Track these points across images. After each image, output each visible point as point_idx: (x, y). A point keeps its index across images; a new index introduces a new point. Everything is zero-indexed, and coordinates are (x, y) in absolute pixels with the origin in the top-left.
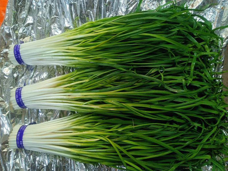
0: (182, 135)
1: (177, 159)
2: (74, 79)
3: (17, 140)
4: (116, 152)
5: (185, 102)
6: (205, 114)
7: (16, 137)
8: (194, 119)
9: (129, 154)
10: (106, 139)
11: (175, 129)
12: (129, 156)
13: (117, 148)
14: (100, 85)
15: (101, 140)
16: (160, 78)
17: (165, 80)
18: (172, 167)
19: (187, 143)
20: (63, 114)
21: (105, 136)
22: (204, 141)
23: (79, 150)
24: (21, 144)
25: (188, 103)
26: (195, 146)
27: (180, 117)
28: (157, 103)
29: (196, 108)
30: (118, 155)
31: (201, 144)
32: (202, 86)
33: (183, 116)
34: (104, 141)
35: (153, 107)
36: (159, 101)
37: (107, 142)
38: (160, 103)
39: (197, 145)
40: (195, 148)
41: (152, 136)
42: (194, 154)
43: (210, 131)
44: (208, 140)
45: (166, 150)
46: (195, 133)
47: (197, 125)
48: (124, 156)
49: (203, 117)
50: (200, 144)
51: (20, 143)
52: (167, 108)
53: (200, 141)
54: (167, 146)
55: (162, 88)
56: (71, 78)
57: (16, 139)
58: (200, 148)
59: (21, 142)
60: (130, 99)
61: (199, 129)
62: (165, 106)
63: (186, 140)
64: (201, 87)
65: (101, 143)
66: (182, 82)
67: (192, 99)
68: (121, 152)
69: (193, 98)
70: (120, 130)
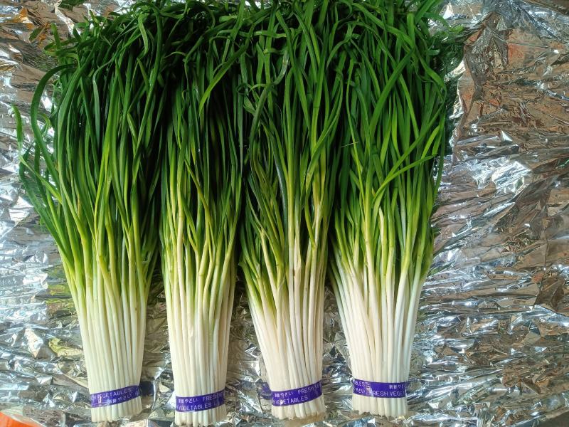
3: (386, 396)
5: (307, 49)
10: (379, 194)
15: (381, 205)
19: (385, 52)
22: (380, 23)
25: (310, 44)
31: (386, 28)
32: (277, 21)
36: (306, 93)
37: (386, 191)
42: (405, 39)
49: (335, 22)
50: (387, 30)
53: (380, 31)
63: (379, 53)
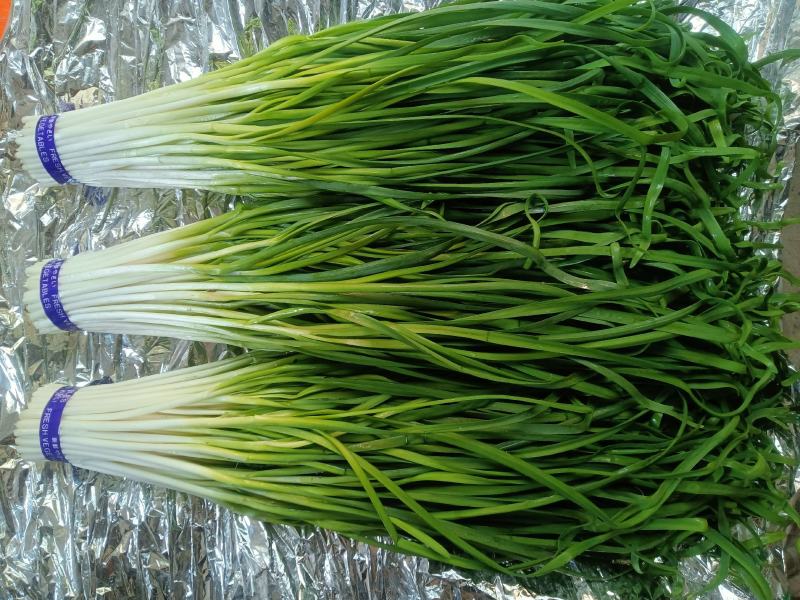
0: (602, 443)
1: (585, 527)
2: (229, 236)
4: (361, 489)
6: (693, 372)
7: (39, 422)
8: (650, 389)
9: (409, 498)
11: (577, 419)
12: (408, 503)
13: (368, 475)
14: (319, 257)
16: (527, 237)
17: (545, 243)
18: (563, 551)
20: (200, 353)
21: (328, 431)
23: (243, 474)
24: (55, 446)
26: (652, 484)
27: (598, 380)
28: (514, 326)
29: (657, 349)
30: (367, 500)
33: (610, 375)
34: (324, 449)
35: (495, 338)
38: (525, 325)
39: (659, 481)
40: (649, 491)
41: (493, 439)
43: (711, 434)
44: (702, 464)
45: (543, 490)
46: (652, 438)
47: (660, 408)
48: (392, 503)
51: (51, 443)
52: (551, 344)
54: (544, 476)
55: (536, 273)
56: (222, 230)
57: (37, 431)
58: (666, 491)
59: (54, 440)
60: (421, 309)
61: (669, 425)
62: (541, 338)
64: (680, 271)
65: (315, 454)
66: (608, 254)
67: (642, 317)
68: (380, 489)
69: (648, 313)
70: (384, 413)
